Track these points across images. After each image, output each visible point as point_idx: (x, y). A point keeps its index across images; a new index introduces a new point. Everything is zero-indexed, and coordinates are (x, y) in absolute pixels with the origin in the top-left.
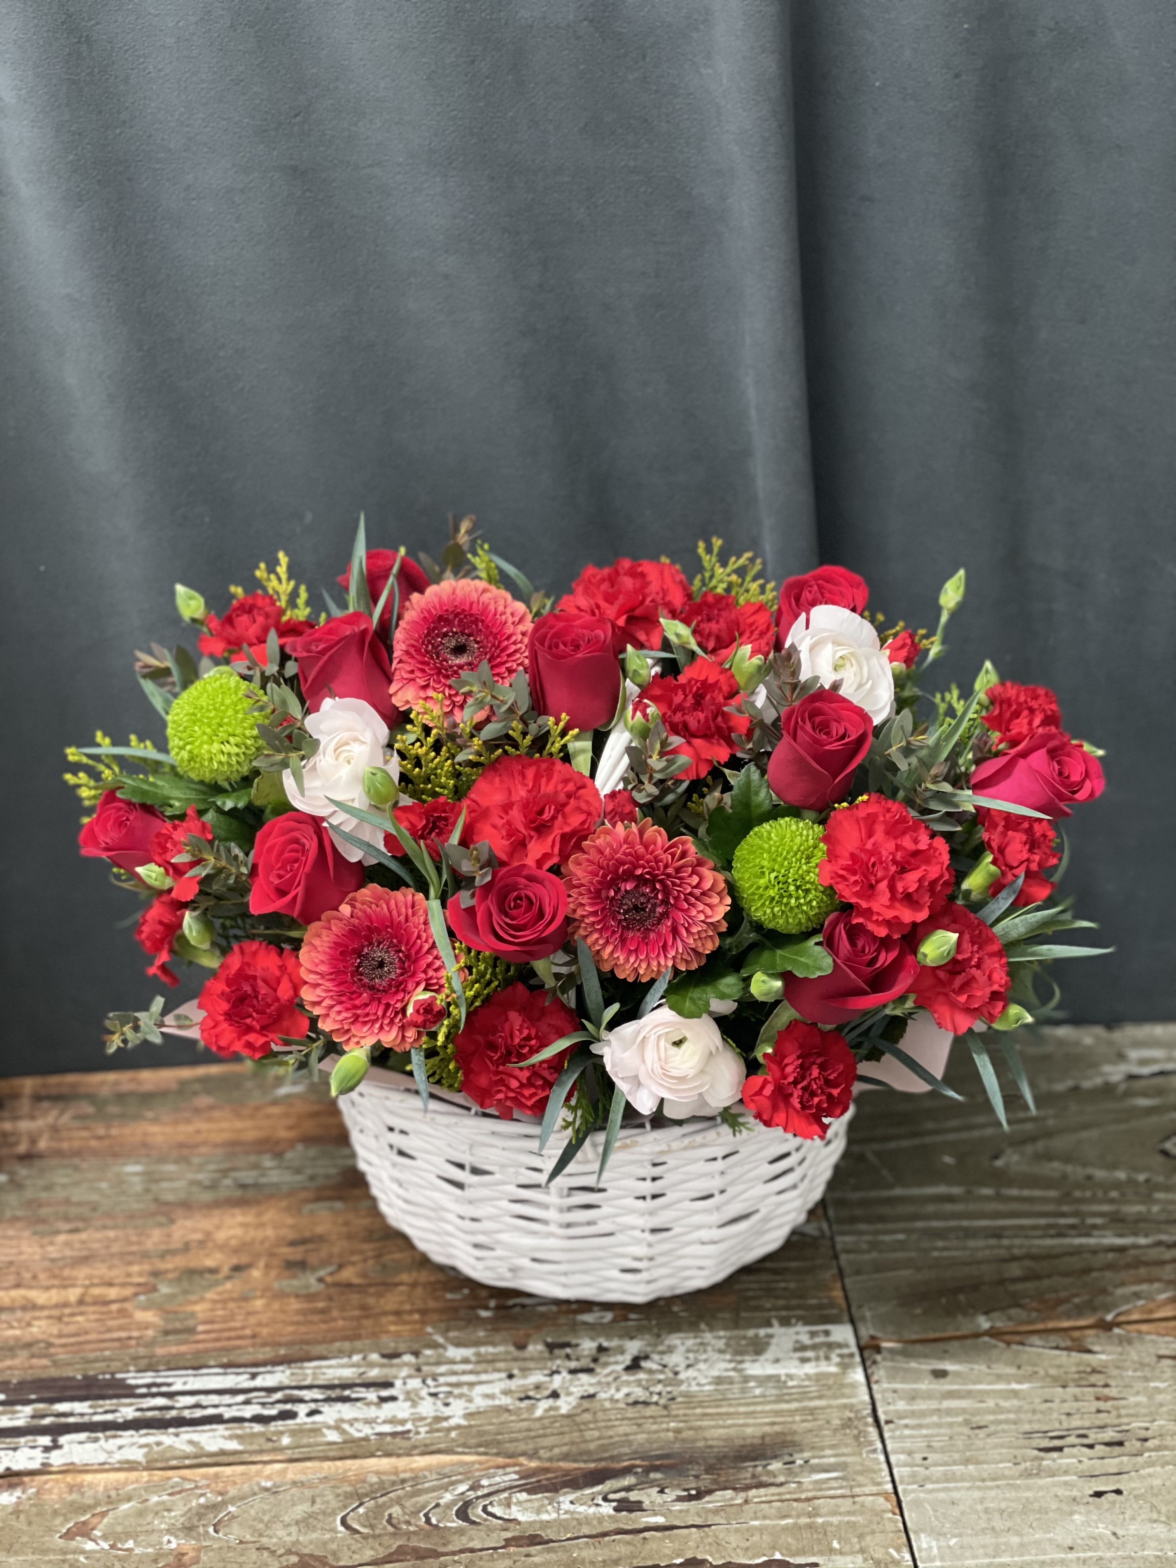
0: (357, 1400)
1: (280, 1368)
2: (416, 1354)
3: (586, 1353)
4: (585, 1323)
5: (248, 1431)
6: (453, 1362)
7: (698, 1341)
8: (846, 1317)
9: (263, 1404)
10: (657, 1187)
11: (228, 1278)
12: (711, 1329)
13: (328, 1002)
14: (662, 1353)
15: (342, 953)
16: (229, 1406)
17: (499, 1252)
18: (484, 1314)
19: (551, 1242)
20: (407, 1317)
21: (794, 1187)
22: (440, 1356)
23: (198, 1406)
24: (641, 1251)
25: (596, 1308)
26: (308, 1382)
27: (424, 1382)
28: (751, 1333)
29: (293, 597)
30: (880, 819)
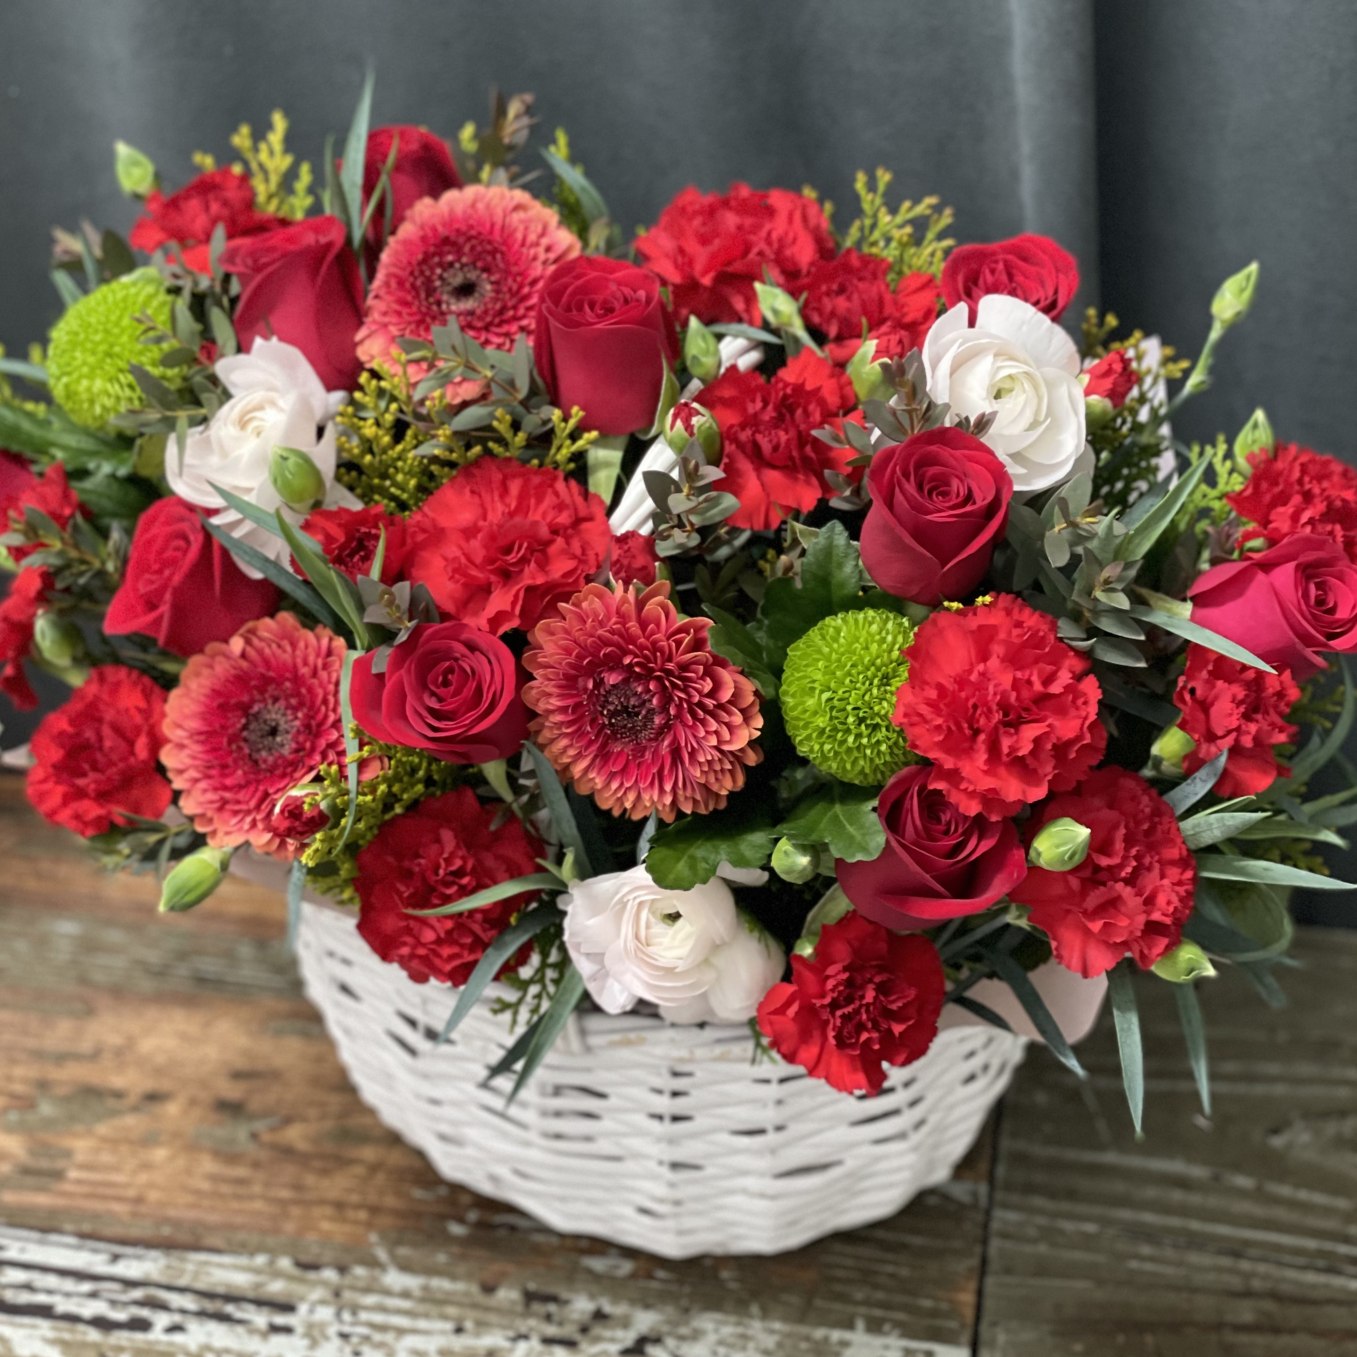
0: (240, 1322)
1: (154, 1254)
2: (342, 1269)
3: (575, 1316)
4: (590, 1271)
5: (79, 1337)
6: (387, 1292)
7: (740, 1330)
8: (966, 1336)
9: (113, 1303)
10: (680, 1105)
11: (135, 1109)
12: (765, 1314)
13: (193, 774)
14: (682, 1338)
15: (221, 706)
16: (68, 1295)
17: (469, 1151)
18: (456, 1229)
19: (534, 1154)
20: (351, 1214)
21: (901, 1136)
22: (374, 1279)
23: (28, 1287)
24: (661, 1190)
25: (614, 1251)
26: (183, 1282)
27: (338, 1314)
28: (819, 1333)
29: (289, 179)
30: (1002, 636)
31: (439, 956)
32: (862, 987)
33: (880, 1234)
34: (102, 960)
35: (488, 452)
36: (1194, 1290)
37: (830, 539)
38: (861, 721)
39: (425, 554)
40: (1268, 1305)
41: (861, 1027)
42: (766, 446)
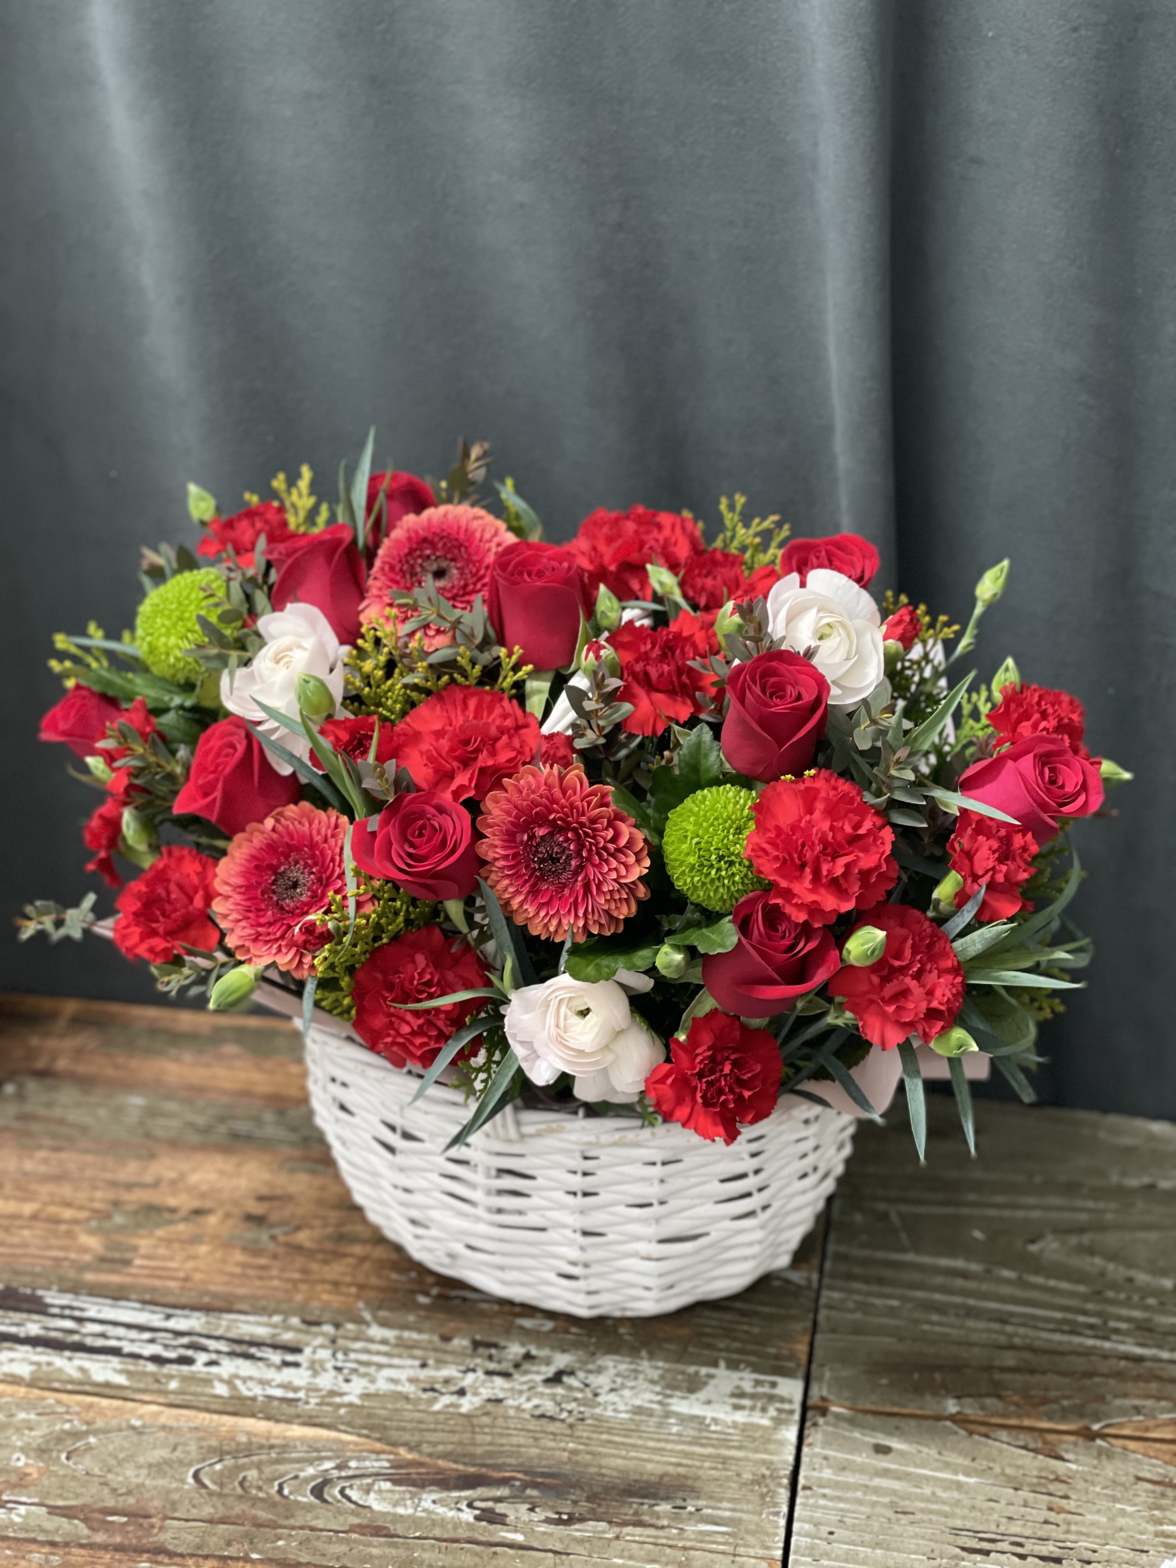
0: (260, 1359)
1: (197, 1314)
2: (337, 1326)
3: (511, 1357)
4: (521, 1328)
5: (140, 1368)
6: (371, 1340)
7: (633, 1367)
8: (801, 1372)
9: (166, 1346)
10: (588, 1183)
11: (185, 1219)
12: (652, 1356)
13: (235, 916)
14: (590, 1372)
15: (256, 867)
16: (132, 1341)
17: (433, 1232)
18: (422, 1299)
19: (482, 1228)
20: (344, 1289)
21: (751, 1214)
22: (361, 1332)
23: (103, 1335)
24: (574, 1254)
25: (539, 1315)
26: (219, 1332)
27: (334, 1355)
28: (692, 1369)
29: (313, 513)
30: (823, 794)
31: (413, 1044)
32: (722, 1063)
33: (738, 1305)
34: (162, 1122)
35: (453, 680)
36: (972, 1345)
37: (699, 736)
38: (721, 858)
39: (407, 750)
40: (1027, 1355)
41: (721, 1092)
42: (654, 673)
